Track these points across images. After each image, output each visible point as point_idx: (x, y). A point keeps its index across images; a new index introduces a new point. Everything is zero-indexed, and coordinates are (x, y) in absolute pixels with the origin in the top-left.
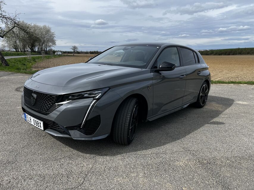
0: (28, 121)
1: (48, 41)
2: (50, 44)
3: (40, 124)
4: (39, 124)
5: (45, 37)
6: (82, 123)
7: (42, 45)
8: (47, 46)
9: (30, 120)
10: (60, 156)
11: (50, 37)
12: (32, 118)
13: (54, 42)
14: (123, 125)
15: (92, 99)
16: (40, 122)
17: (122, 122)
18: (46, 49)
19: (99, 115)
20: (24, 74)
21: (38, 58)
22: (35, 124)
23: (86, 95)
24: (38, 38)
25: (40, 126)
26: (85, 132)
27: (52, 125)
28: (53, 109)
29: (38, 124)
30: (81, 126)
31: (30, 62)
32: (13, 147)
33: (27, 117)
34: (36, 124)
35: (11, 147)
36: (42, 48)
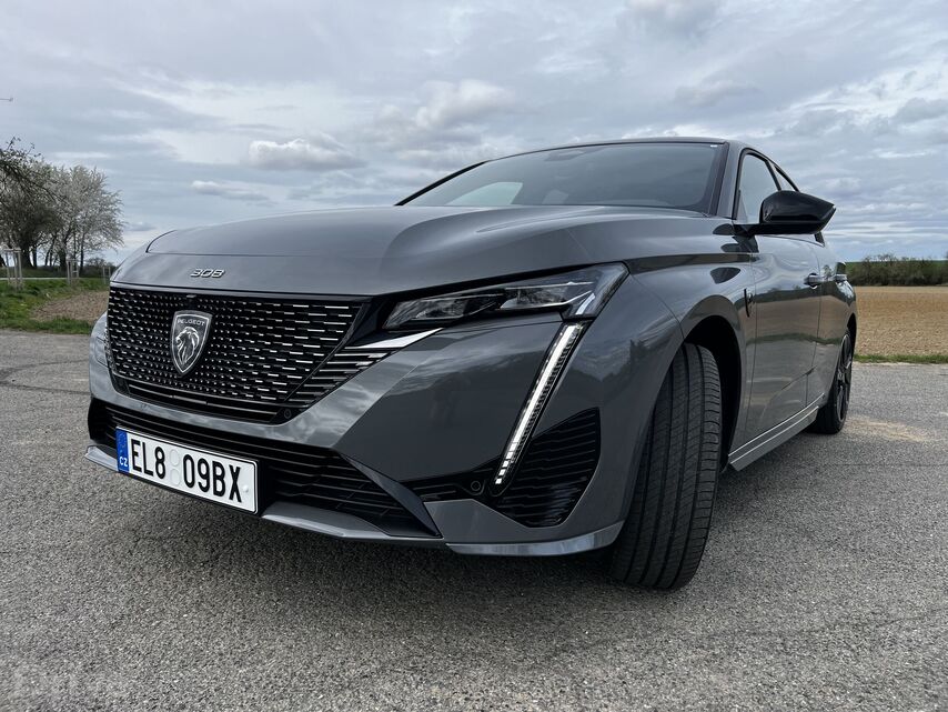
0: (142, 475)
1: (90, 225)
2: (99, 238)
3: (235, 475)
4: (229, 480)
5: (77, 212)
6: (502, 458)
7: (65, 241)
8: (83, 244)
9: (160, 461)
10: (351, 663)
11: (100, 210)
12: (175, 453)
13: (113, 232)
14: (690, 472)
15: (557, 317)
16: (236, 464)
17: (683, 461)
18: (78, 256)
19: (596, 411)
20: (6, 331)
21: (52, 286)
22: (191, 485)
23: (508, 305)
24: (50, 213)
25: (235, 489)
26: (518, 510)
27: (313, 480)
28: (342, 374)
29: (221, 478)
30: (495, 473)
31: (21, 298)
32: (50, 624)
33: (138, 449)
34: (198, 479)
35: (37, 628)
36: (62, 255)
